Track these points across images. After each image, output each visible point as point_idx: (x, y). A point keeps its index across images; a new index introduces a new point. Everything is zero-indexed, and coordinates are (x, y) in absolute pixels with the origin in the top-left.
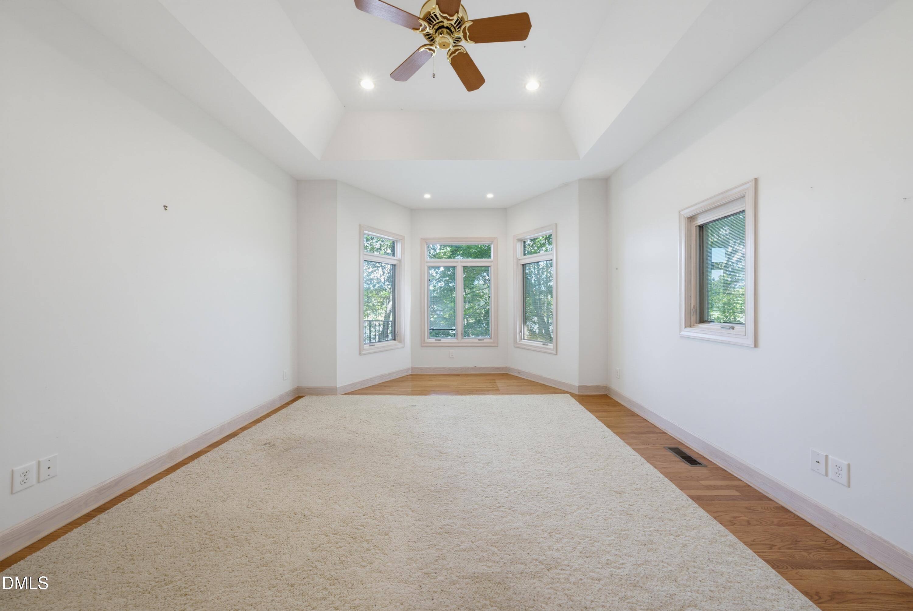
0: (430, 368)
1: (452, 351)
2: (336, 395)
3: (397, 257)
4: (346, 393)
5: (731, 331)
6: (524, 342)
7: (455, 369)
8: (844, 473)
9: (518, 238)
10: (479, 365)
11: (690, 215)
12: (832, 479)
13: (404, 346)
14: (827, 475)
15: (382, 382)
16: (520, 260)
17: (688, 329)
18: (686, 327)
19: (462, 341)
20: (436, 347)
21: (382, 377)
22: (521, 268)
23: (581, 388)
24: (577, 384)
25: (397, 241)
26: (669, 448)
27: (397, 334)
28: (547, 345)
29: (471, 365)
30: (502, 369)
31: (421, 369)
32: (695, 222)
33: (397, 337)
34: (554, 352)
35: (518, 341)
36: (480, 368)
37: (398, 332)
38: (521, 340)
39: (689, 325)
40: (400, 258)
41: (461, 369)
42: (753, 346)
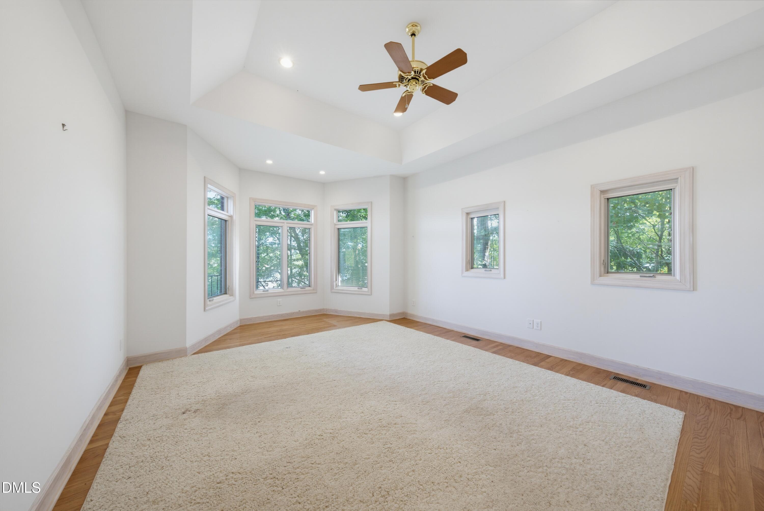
0: (259, 317)
1: (280, 299)
2: (186, 356)
3: (227, 212)
4: (195, 351)
5: (490, 272)
6: (339, 288)
7: (282, 315)
8: (539, 325)
9: (335, 208)
10: (302, 310)
11: (467, 212)
12: (535, 329)
13: (235, 299)
14: (533, 328)
15: (220, 336)
16: (336, 225)
17: (467, 272)
18: (466, 271)
19: (287, 291)
20: (267, 297)
21: (219, 331)
22: (336, 231)
23: (391, 315)
24: (388, 313)
25: (227, 198)
26: (463, 337)
27: (228, 288)
28: (362, 289)
29: (296, 310)
30: (320, 310)
31: (250, 319)
32: (470, 216)
33: (229, 290)
34: (370, 293)
35: (334, 287)
36: (303, 312)
37: (229, 286)
38: (337, 286)
39: (467, 270)
40: (232, 214)
41: (287, 314)
42: (503, 278)
